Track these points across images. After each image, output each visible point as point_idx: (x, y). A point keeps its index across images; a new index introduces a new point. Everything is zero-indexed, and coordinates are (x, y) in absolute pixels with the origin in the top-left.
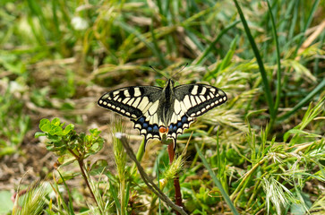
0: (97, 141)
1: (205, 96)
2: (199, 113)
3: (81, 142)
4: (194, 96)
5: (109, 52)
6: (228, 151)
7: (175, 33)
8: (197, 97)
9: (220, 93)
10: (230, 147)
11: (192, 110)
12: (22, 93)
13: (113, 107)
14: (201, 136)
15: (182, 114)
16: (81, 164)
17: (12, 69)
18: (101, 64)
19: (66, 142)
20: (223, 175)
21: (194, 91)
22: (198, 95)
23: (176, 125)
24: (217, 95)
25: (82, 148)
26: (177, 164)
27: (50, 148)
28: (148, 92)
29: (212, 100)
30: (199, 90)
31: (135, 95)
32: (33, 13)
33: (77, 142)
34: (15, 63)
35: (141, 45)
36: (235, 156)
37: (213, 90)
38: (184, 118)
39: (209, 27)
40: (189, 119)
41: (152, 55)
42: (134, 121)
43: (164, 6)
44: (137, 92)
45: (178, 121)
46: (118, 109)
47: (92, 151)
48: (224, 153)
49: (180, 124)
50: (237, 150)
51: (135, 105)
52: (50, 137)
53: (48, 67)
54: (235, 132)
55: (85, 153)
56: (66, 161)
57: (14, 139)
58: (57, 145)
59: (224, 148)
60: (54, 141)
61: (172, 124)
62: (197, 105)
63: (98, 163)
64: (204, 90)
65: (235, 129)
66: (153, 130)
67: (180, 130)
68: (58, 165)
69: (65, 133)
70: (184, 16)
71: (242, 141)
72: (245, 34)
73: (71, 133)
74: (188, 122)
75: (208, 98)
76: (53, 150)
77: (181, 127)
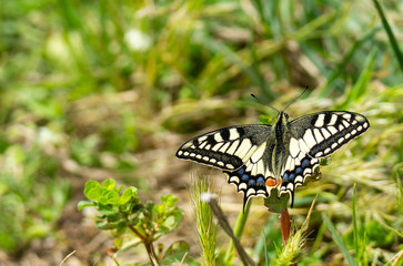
0: (172, 214)
1: (336, 126)
2: (327, 150)
3: (149, 216)
4: (319, 129)
5: (186, 81)
6: (368, 224)
7: (284, 51)
8: (323, 130)
9: (359, 118)
10: (372, 218)
11: (317, 148)
12: (57, 146)
13: (199, 157)
14: (327, 202)
15: (302, 156)
16: (149, 249)
17: (41, 111)
18: (175, 98)
19: (126, 215)
20: (362, 258)
21: (320, 122)
22: (325, 126)
23: (293, 172)
24: (354, 123)
25: (149, 225)
26: (295, 243)
27: (101, 225)
28: (250, 133)
29: (347, 130)
30: (327, 120)
31: (231, 138)
32: (70, 25)
33: (141, 216)
34: (44, 102)
35: (234, 71)
36: (379, 231)
37: (348, 116)
38: (306, 162)
39: (336, 40)
40: (313, 161)
41: (251, 84)
42: (229, 173)
43: (268, 10)
44: (234, 134)
45: (296, 167)
46: (206, 159)
47: (164, 229)
48: (363, 229)
49: (299, 170)
50: (382, 223)
51: (231, 152)
52: (102, 207)
53: (95, 107)
54: (377, 196)
55: (154, 232)
56: (126, 244)
57: (46, 213)
58: (111, 218)
59: (363, 219)
60: (108, 213)
61: (287, 172)
62: (325, 141)
63: (175, 247)
64: (334, 119)
65: (378, 191)
66: (256, 182)
67: (299, 178)
68: (115, 250)
69: (124, 200)
70: (298, 25)
71: (389, 209)
72: (390, 50)
73: (133, 201)
74: (311, 166)
75: (341, 128)
76: (106, 228)
77: (301, 174)
